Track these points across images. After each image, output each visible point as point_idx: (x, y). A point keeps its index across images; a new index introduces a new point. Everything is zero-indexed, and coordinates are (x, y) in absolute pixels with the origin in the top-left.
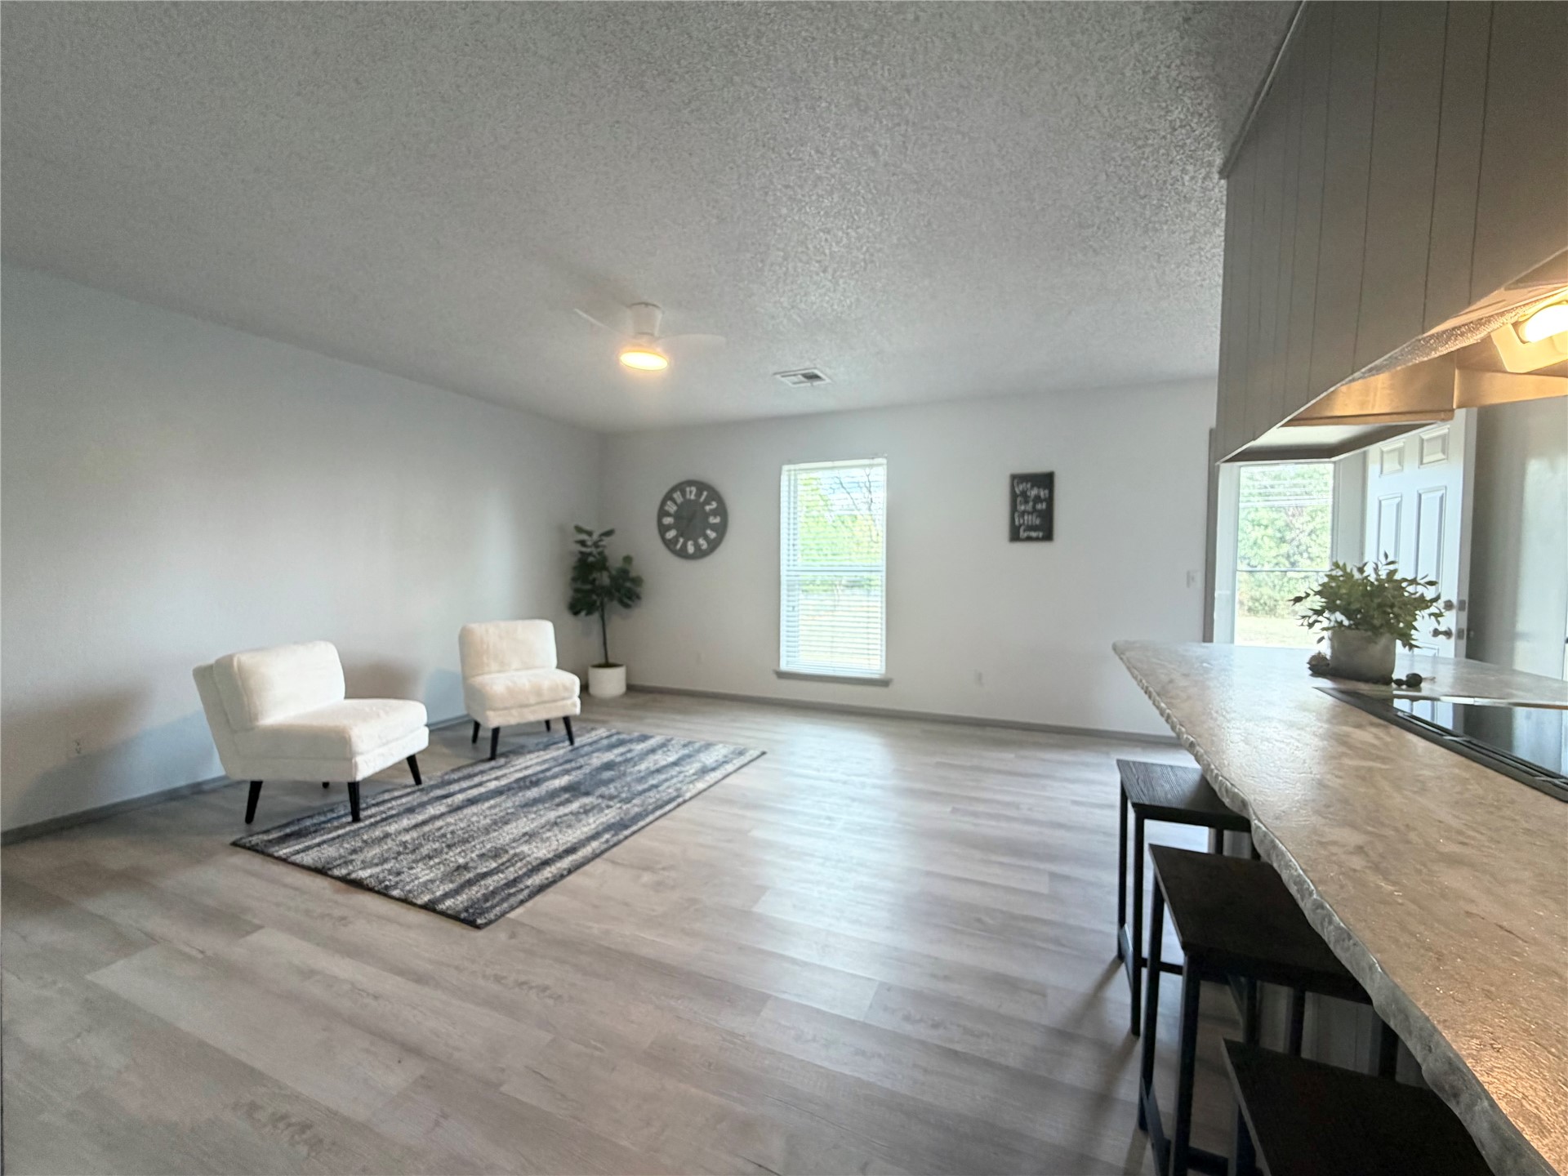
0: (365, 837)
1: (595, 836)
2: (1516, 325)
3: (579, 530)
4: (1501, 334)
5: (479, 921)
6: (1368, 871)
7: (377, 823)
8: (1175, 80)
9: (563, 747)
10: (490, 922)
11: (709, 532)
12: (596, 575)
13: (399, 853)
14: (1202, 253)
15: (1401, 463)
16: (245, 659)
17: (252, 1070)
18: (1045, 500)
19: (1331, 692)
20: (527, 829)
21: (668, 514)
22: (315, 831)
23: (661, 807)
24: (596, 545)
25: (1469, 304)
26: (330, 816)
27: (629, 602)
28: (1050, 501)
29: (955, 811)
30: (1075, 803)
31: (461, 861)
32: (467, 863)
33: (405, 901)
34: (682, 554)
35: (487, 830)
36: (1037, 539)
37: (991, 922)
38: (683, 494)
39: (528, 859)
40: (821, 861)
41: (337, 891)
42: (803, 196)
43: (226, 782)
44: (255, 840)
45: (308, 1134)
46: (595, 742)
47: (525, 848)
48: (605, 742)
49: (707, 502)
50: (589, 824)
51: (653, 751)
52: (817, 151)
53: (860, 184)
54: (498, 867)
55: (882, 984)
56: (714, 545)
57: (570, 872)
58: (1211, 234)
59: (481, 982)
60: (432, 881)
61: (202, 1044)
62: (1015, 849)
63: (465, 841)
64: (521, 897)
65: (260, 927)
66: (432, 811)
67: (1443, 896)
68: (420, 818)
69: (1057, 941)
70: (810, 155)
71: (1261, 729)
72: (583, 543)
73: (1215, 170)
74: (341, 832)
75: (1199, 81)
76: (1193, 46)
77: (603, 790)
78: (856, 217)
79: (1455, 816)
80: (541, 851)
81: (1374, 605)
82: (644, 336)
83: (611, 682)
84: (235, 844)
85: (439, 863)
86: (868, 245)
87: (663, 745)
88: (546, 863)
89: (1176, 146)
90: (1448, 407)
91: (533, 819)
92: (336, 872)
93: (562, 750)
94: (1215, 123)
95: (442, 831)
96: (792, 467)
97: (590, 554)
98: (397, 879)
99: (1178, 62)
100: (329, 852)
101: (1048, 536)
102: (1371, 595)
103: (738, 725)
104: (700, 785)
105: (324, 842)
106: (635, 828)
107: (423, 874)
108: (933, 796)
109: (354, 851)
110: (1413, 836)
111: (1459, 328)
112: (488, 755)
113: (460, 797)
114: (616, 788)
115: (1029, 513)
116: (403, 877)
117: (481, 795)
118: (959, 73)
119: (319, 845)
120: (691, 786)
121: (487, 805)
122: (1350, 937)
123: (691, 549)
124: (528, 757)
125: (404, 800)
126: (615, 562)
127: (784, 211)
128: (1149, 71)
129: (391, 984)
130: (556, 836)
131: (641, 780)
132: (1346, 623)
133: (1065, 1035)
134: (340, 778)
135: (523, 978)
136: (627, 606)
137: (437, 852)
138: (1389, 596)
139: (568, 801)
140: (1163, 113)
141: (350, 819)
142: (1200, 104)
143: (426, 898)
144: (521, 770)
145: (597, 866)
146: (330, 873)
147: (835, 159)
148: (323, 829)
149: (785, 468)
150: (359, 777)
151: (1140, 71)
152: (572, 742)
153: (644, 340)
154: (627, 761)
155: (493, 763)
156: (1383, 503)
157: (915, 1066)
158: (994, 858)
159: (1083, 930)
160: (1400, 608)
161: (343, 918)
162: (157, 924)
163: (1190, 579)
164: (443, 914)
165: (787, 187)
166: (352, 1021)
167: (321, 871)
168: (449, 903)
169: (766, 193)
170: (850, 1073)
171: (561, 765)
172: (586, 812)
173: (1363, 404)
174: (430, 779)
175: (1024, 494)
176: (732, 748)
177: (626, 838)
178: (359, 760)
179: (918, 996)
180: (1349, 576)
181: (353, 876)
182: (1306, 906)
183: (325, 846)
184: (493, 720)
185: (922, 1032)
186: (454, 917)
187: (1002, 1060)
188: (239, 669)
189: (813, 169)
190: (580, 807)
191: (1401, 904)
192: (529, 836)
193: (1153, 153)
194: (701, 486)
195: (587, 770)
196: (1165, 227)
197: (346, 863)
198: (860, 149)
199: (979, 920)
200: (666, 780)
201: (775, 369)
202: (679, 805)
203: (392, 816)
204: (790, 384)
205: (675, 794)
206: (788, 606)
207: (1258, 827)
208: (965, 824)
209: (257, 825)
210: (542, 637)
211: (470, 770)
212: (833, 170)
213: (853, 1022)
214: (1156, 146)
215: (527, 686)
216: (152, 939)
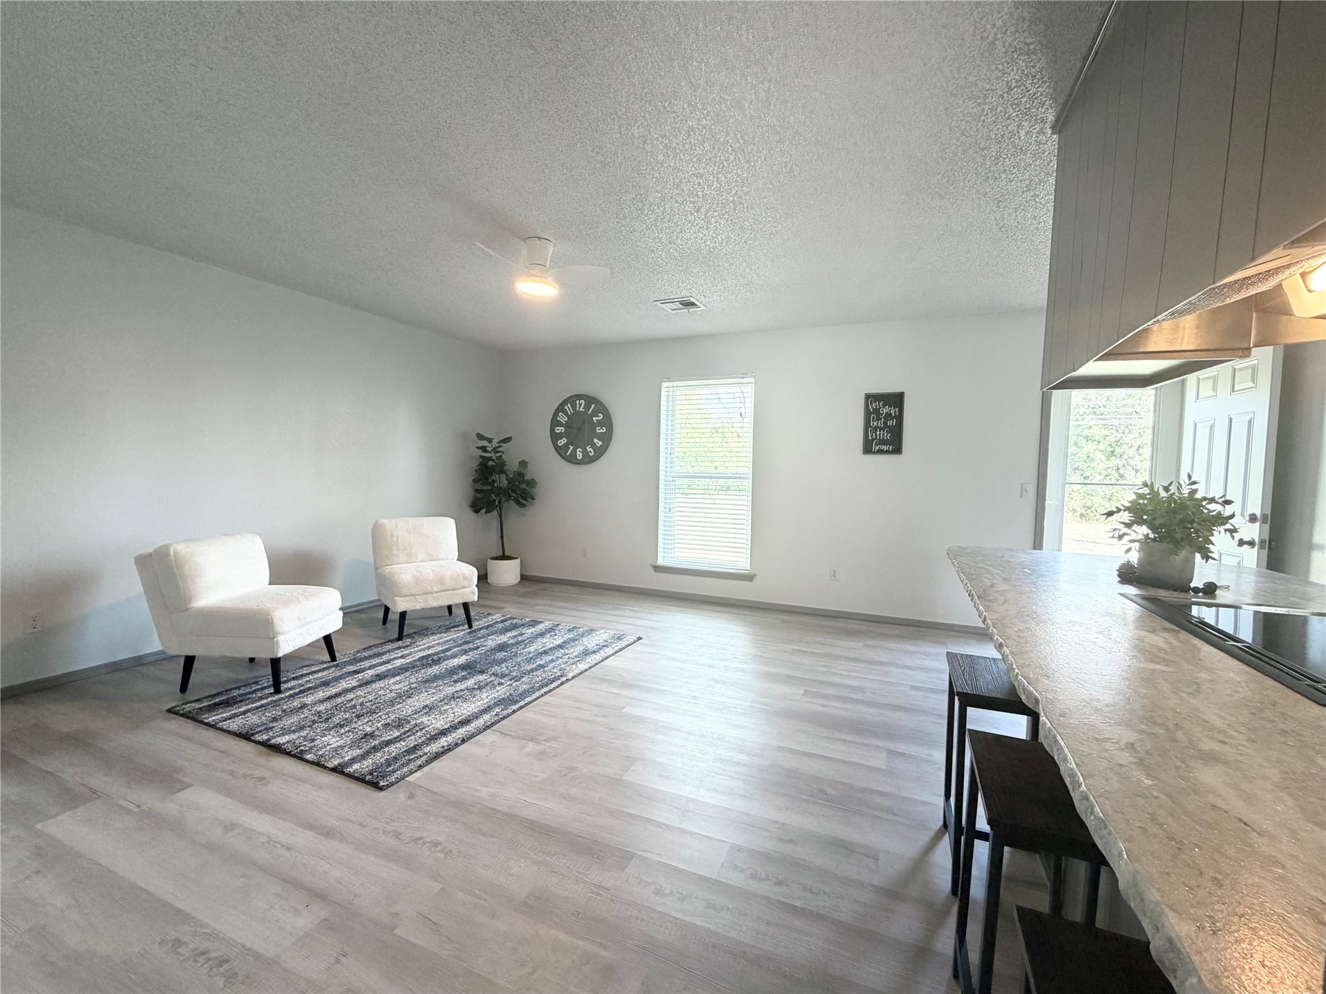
0: (285, 707)
1: (487, 710)
2: (1303, 275)
3: (480, 437)
4: (1291, 283)
5: (382, 784)
6: (1133, 766)
7: (296, 694)
8: (1010, 44)
9: (464, 630)
10: (392, 784)
11: (595, 440)
12: (496, 477)
13: (314, 722)
14: (1038, 200)
15: (1214, 390)
16: (181, 548)
17: (178, 911)
18: (895, 417)
19: (1134, 598)
20: (428, 702)
21: (560, 424)
22: (241, 701)
23: (547, 685)
24: (495, 450)
25: (1253, 259)
26: (255, 687)
27: (525, 502)
28: (900, 418)
29: (806, 693)
30: (913, 687)
31: (368, 729)
32: (373, 732)
33: (318, 764)
34: (572, 460)
35: (392, 703)
36: (887, 452)
37: (832, 792)
38: (574, 406)
39: (427, 729)
40: (685, 735)
41: (260, 754)
42: (677, 144)
43: (162, 656)
44: (188, 707)
45: (226, 967)
46: (491, 626)
47: (425, 719)
48: (500, 626)
49: (595, 414)
50: (482, 699)
51: (542, 635)
52: (690, 105)
53: (728, 134)
54: (401, 735)
55: (733, 846)
56: (600, 453)
57: (463, 741)
58: (1045, 182)
59: (382, 838)
60: (342, 747)
61: (135, 887)
62: (859, 728)
63: (372, 712)
64: (419, 762)
65: (191, 786)
66: (344, 684)
67: (1195, 792)
68: (334, 691)
69: (889, 810)
70: (683, 108)
71: (1064, 632)
72: (484, 449)
73: (1048, 126)
74: (264, 701)
75: (1032, 47)
76: (1026, 15)
77: (496, 669)
78: (725, 164)
79: (1221, 717)
80: (439, 723)
81: (1176, 521)
82: (536, 266)
83: (507, 573)
84: (170, 711)
85: (349, 731)
86: (736, 188)
87: (550, 630)
88: (443, 733)
89: (1012, 105)
90: (1246, 346)
91: (434, 693)
92: (258, 738)
93: (461, 633)
94: (1048, 84)
95: (353, 703)
96: (671, 384)
97: (490, 459)
98: (312, 744)
99: (1012, 29)
100: (253, 719)
101: (898, 450)
102: (1174, 511)
103: (618, 613)
104: (582, 666)
105: (248, 711)
106: (522, 703)
107: (333, 740)
108: (788, 679)
109: (275, 719)
110: (1179, 734)
111: (1249, 278)
112: (396, 636)
113: (370, 673)
114: (507, 667)
115: (881, 429)
116: (316, 743)
117: (388, 671)
118: (816, 37)
119: (244, 713)
120: (574, 666)
121: (393, 680)
122: (1106, 827)
123: (579, 455)
124: (431, 638)
125: (320, 675)
126: (512, 466)
127: (661, 157)
128: (988, 38)
129: (302, 838)
130: (452, 709)
131: (529, 660)
132: (1152, 536)
133: (894, 893)
134: (264, 654)
135: (418, 835)
136: (523, 505)
137: (348, 721)
138: (1190, 513)
139: (465, 678)
140: (1000, 74)
141: (272, 690)
142: (1033, 67)
143: (336, 762)
144: (424, 650)
145: (489, 737)
146: (252, 738)
147: (705, 112)
148: (249, 699)
149: (664, 385)
150: (280, 654)
151: (979, 38)
152: (470, 627)
153: (537, 271)
154: (518, 643)
155: (400, 643)
156: (1198, 425)
157: (758, 918)
158: (838, 736)
159: (915, 802)
160: (1199, 524)
161: (262, 779)
162: (98, 780)
163: (1023, 490)
164: (350, 776)
165: (664, 136)
166: (266, 870)
167: (246, 736)
168: (356, 766)
169: (645, 142)
170: (701, 924)
171: (461, 645)
172: (480, 688)
173: (1171, 341)
174: (344, 656)
175: (877, 411)
176: (612, 633)
177: (514, 712)
178: (281, 639)
179: (766, 857)
180: (1155, 494)
181: (273, 741)
182: (1075, 796)
183: (249, 714)
184: (400, 605)
185: (765, 889)
186: (360, 779)
187: (835, 915)
188: (175, 557)
189: (686, 121)
190: (475, 684)
191: (1156, 797)
192: (429, 709)
193: (991, 110)
194: (590, 400)
195: (482, 650)
196: (1004, 176)
197: (267, 729)
198: (728, 103)
199: (822, 791)
200: (552, 661)
201: (656, 297)
202: (562, 684)
203: (310, 689)
204: (669, 310)
205: (559, 674)
206: (665, 508)
207: (1045, 723)
208: (816, 706)
209: (191, 694)
210: (445, 532)
211: (380, 650)
212: (704, 122)
213: (706, 879)
214: (995, 104)
215: (431, 576)
216: (95, 794)
